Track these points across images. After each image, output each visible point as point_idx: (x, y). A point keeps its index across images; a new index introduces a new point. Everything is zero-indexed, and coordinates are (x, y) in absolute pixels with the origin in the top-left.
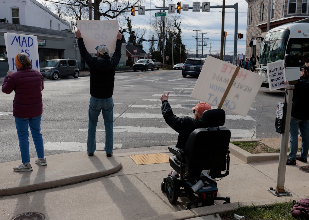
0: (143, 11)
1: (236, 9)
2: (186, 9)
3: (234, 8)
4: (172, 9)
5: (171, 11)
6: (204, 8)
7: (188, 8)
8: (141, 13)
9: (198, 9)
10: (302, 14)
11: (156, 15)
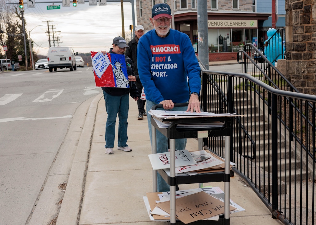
0: (33, 4)
1: (132, 3)
2: (82, 2)
3: (130, 2)
4: (67, 2)
5: (65, 3)
6: (101, 2)
7: (84, 2)
8: (31, 6)
9: (95, 2)
10: (192, 9)
11: (48, 8)
